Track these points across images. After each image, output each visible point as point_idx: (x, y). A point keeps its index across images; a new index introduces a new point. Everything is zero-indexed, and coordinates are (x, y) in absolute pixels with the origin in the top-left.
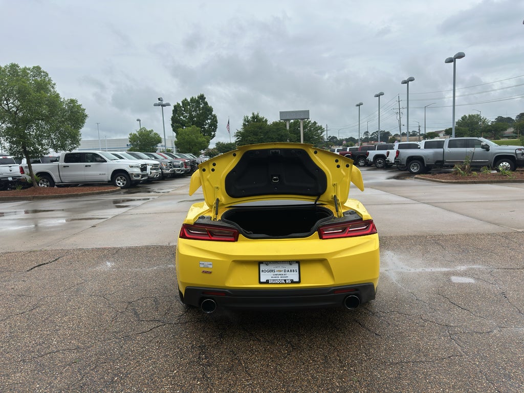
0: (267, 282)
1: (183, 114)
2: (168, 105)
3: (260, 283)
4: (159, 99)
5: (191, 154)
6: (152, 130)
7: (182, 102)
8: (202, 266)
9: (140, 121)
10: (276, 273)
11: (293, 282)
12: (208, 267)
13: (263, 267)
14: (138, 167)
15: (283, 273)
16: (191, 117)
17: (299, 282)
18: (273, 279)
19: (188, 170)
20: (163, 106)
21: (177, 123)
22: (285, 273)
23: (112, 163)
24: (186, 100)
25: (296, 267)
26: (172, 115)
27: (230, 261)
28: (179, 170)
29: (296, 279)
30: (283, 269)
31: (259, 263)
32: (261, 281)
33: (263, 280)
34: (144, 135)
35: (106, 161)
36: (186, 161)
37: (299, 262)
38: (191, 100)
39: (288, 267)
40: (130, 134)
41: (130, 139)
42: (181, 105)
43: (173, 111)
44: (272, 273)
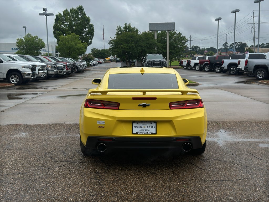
0: (137, 133)
1: (64, 23)
2: (52, 14)
3: (133, 133)
4: (44, 9)
5: (71, 58)
6: (37, 37)
7: (63, 12)
8: (98, 123)
9: (25, 28)
10: (142, 128)
11: (152, 133)
12: (102, 124)
13: (135, 125)
14: (29, 67)
15: (146, 128)
16: (71, 26)
17: (156, 134)
18: (140, 131)
19: (69, 72)
20: (47, 15)
21: (58, 31)
22: (148, 128)
23: (8, 64)
24: (67, 10)
25: (154, 125)
26: (54, 23)
27: (115, 120)
28: (61, 72)
29: (154, 132)
30: (146, 126)
31: (133, 122)
32: (134, 132)
34: (30, 40)
35: (2, 62)
36: (68, 64)
37: (156, 122)
38: (71, 11)
39: (150, 125)
40: (18, 40)
42: (62, 15)
43: (55, 20)
44: (140, 128)
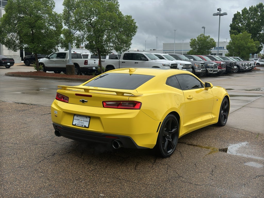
0: (75, 125)
1: (241, 21)
2: (225, 14)
3: (73, 125)
4: (218, 10)
5: (238, 57)
6: (209, 36)
7: (242, 11)
9: (204, 28)
10: (80, 121)
11: (85, 127)
12: (56, 114)
13: (75, 117)
14: (168, 65)
15: (82, 121)
16: (248, 25)
17: (88, 127)
18: (78, 124)
19: (223, 71)
20: (221, 15)
21: (234, 29)
22: (84, 122)
23: (152, 62)
24: (245, 9)
25: (88, 120)
26: (231, 23)
27: (62, 111)
28: (211, 71)
29: (87, 126)
30: (83, 120)
31: (74, 115)
32: (73, 124)
33: (74, 124)
34: (202, 40)
35: (148, 60)
36: (222, 63)
37: (90, 117)
38: (250, 8)
39: (86, 119)
40: (191, 40)
41: (190, 43)
42: (241, 13)
43: (233, 19)
44: (78, 121)
